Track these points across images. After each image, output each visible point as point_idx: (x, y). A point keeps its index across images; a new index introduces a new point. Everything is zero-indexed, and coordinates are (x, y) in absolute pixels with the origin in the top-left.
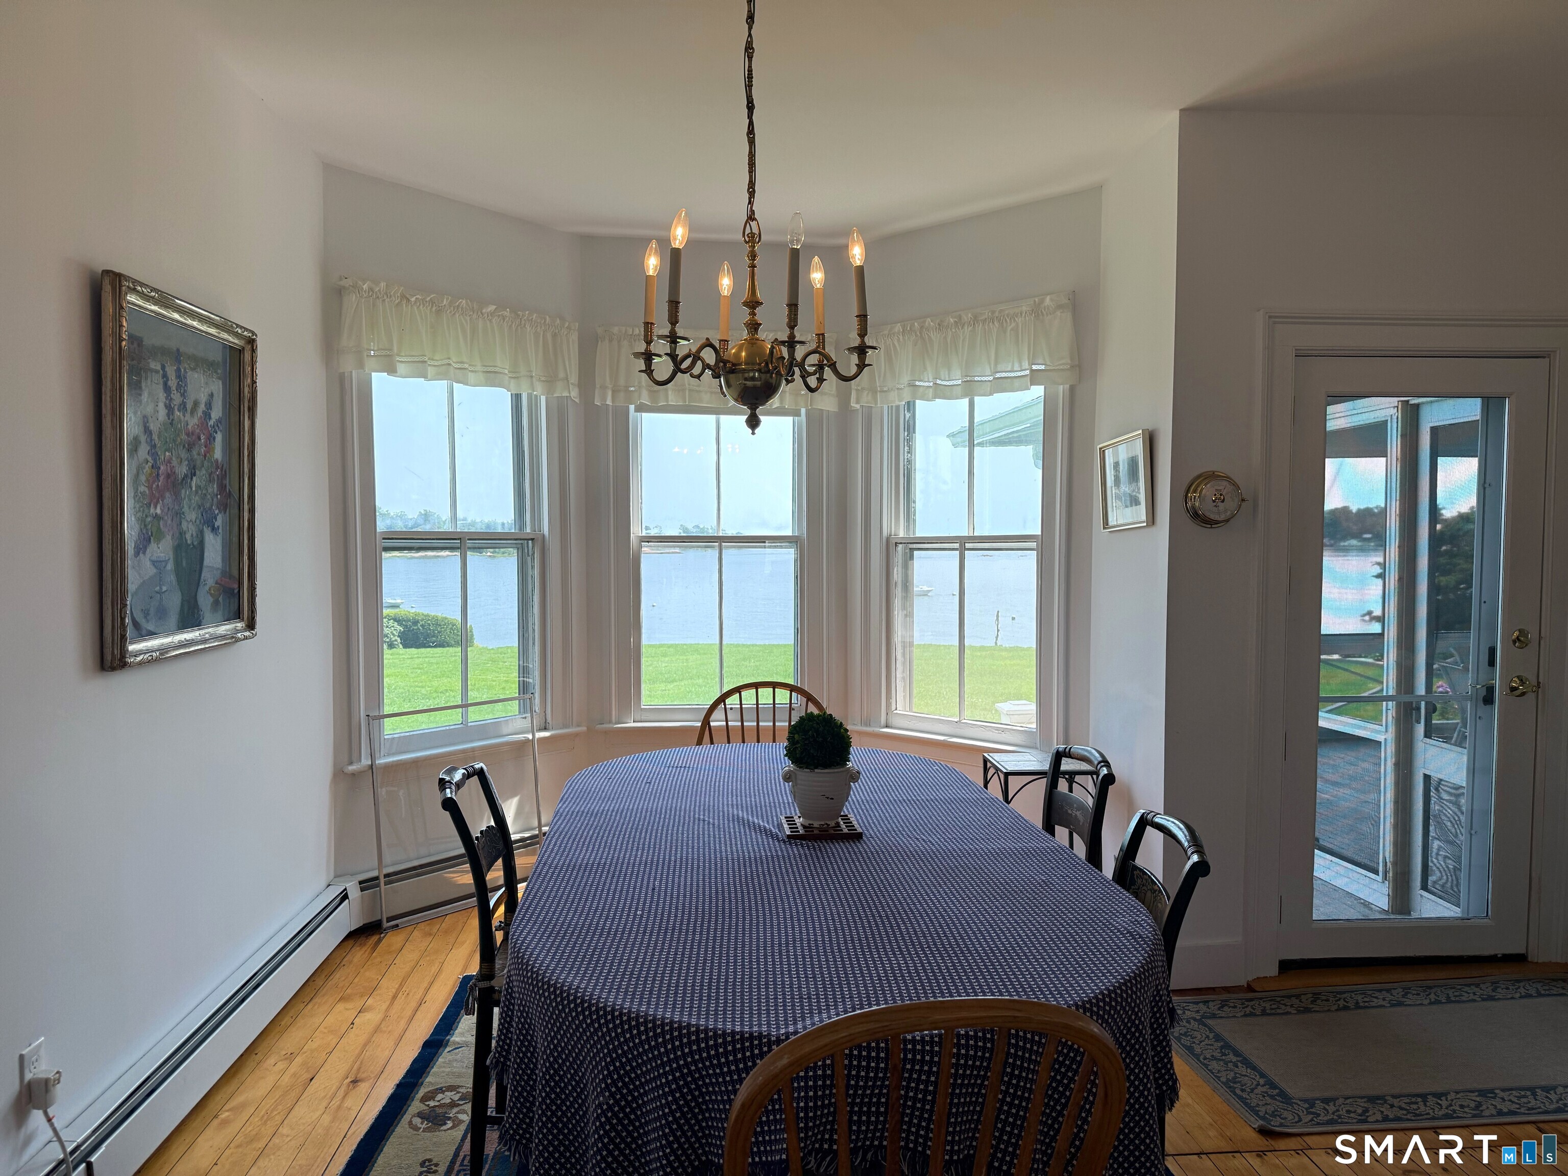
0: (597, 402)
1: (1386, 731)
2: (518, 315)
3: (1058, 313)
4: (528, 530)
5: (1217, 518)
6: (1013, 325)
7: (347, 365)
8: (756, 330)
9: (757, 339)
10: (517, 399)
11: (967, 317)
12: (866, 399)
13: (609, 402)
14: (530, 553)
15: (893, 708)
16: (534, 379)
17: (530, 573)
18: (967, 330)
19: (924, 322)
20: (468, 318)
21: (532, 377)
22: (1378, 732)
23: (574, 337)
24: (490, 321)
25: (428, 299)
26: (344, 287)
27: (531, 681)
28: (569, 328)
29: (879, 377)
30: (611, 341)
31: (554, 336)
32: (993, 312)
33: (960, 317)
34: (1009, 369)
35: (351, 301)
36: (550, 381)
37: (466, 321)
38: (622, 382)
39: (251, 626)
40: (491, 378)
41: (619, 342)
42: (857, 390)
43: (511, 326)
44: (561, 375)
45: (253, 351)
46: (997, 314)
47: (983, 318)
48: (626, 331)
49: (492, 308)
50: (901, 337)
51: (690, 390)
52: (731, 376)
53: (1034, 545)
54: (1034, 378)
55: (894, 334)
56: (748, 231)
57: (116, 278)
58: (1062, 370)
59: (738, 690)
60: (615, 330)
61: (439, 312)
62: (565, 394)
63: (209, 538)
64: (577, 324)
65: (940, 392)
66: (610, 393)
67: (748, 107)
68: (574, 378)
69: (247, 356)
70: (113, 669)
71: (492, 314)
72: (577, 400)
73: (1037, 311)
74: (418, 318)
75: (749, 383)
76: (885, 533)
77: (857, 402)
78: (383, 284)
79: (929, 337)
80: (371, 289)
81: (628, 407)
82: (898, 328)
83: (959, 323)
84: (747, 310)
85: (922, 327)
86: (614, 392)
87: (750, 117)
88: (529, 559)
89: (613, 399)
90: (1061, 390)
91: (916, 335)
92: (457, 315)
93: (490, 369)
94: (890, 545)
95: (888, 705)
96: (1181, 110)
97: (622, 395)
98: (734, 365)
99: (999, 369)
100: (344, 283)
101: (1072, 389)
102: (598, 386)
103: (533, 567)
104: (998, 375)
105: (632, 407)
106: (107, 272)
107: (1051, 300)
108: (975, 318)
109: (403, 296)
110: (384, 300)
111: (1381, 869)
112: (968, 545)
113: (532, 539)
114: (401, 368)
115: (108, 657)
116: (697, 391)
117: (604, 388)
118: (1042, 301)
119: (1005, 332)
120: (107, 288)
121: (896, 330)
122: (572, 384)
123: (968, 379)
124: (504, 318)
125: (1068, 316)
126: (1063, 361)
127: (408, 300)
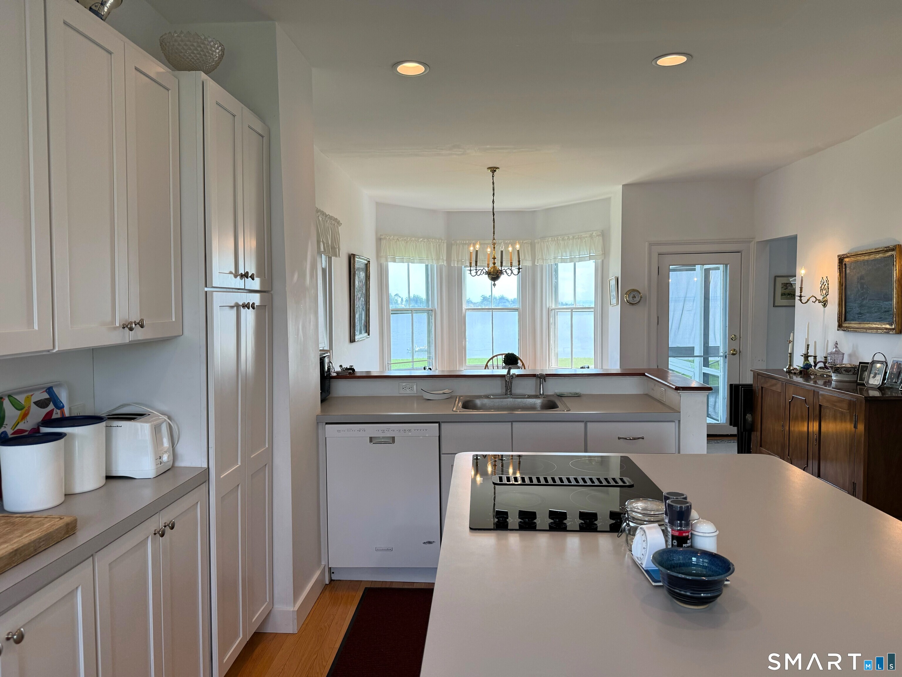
0: (452, 265)
1: (720, 372)
2: (429, 240)
3: (597, 237)
4: (431, 307)
5: (633, 303)
6: (585, 240)
7: (383, 261)
8: (495, 264)
9: (495, 266)
10: (427, 266)
11: (571, 237)
12: (540, 262)
13: (456, 265)
14: (431, 314)
15: (551, 365)
16: (433, 260)
17: (431, 321)
18: (571, 241)
19: (558, 237)
20: (415, 243)
21: (433, 259)
22: (718, 373)
23: (445, 245)
24: (421, 243)
25: (404, 239)
26: (382, 238)
27: (431, 356)
28: (444, 242)
29: (544, 255)
30: (456, 245)
31: (439, 245)
32: (579, 236)
33: (569, 237)
34: (584, 254)
35: (383, 242)
36: (438, 259)
37: (414, 244)
38: (460, 258)
39: (369, 335)
40: (421, 261)
41: (459, 246)
42: (537, 259)
43: (426, 244)
44: (441, 258)
45: (369, 264)
46: (580, 237)
47: (576, 237)
48: (461, 242)
49: (422, 239)
50: (551, 242)
51: (482, 260)
52: (489, 275)
53: (593, 310)
54: (590, 258)
55: (549, 241)
56: (493, 242)
57: (354, 255)
58: (599, 255)
59: (496, 356)
60: (458, 242)
61: (407, 242)
62: (443, 264)
63: (363, 312)
64: (446, 241)
65: (563, 261)
66: (456, 262)
67: (493, 215)
68: (445, 258)
69: (368, 265)
70: (353, 342)
71: (421, 241)
72: (446, 265)
73: (591, 236)
74: (401, 245)
75: (493, 276)
76: (547, 307)
77: (537, 263)
78: (392, 236)
79: (560, 243)
80: (389, 238)
81: (462, 266)
82: (550, 239)
83: (569, 239)
84: (493, 260)
85: (557, 239)
86: (457, 261)
87: (494, 216)
88: (431, 316)
89: (457, 264)
90: (600, 261)
91: (556, 242)
92: (412, 243)
93: (421, 258)
94: (549, 311)
95: (549, 364)
96: (623, 185)
97: (460, 262)
98: (490, 273)
99: (580, 254)
100: (382, 237)
101: (603, 261)
102: (452, 260)
103: (432, 319)
104: (580, 256)
105: (463, 266)
106: (352, 254)
107: (595, 233)
108: (573, 237)
109: (397, 239)
110: (392, 241)
111: (719, 419)
112: (573, 310)
113: (432, 310)
114: (397, 260)
115: (352, 339)
116: (485, 261)
117: (454, 260)
118: (593, 233)
119: (582, 242)
120: (352, 258)
121: (549, 240)
122: (445, 260)
123: (571, 257)
124: (425, 242)
125: (601, 238)
126: (599, 252)
127: (399, 240)
